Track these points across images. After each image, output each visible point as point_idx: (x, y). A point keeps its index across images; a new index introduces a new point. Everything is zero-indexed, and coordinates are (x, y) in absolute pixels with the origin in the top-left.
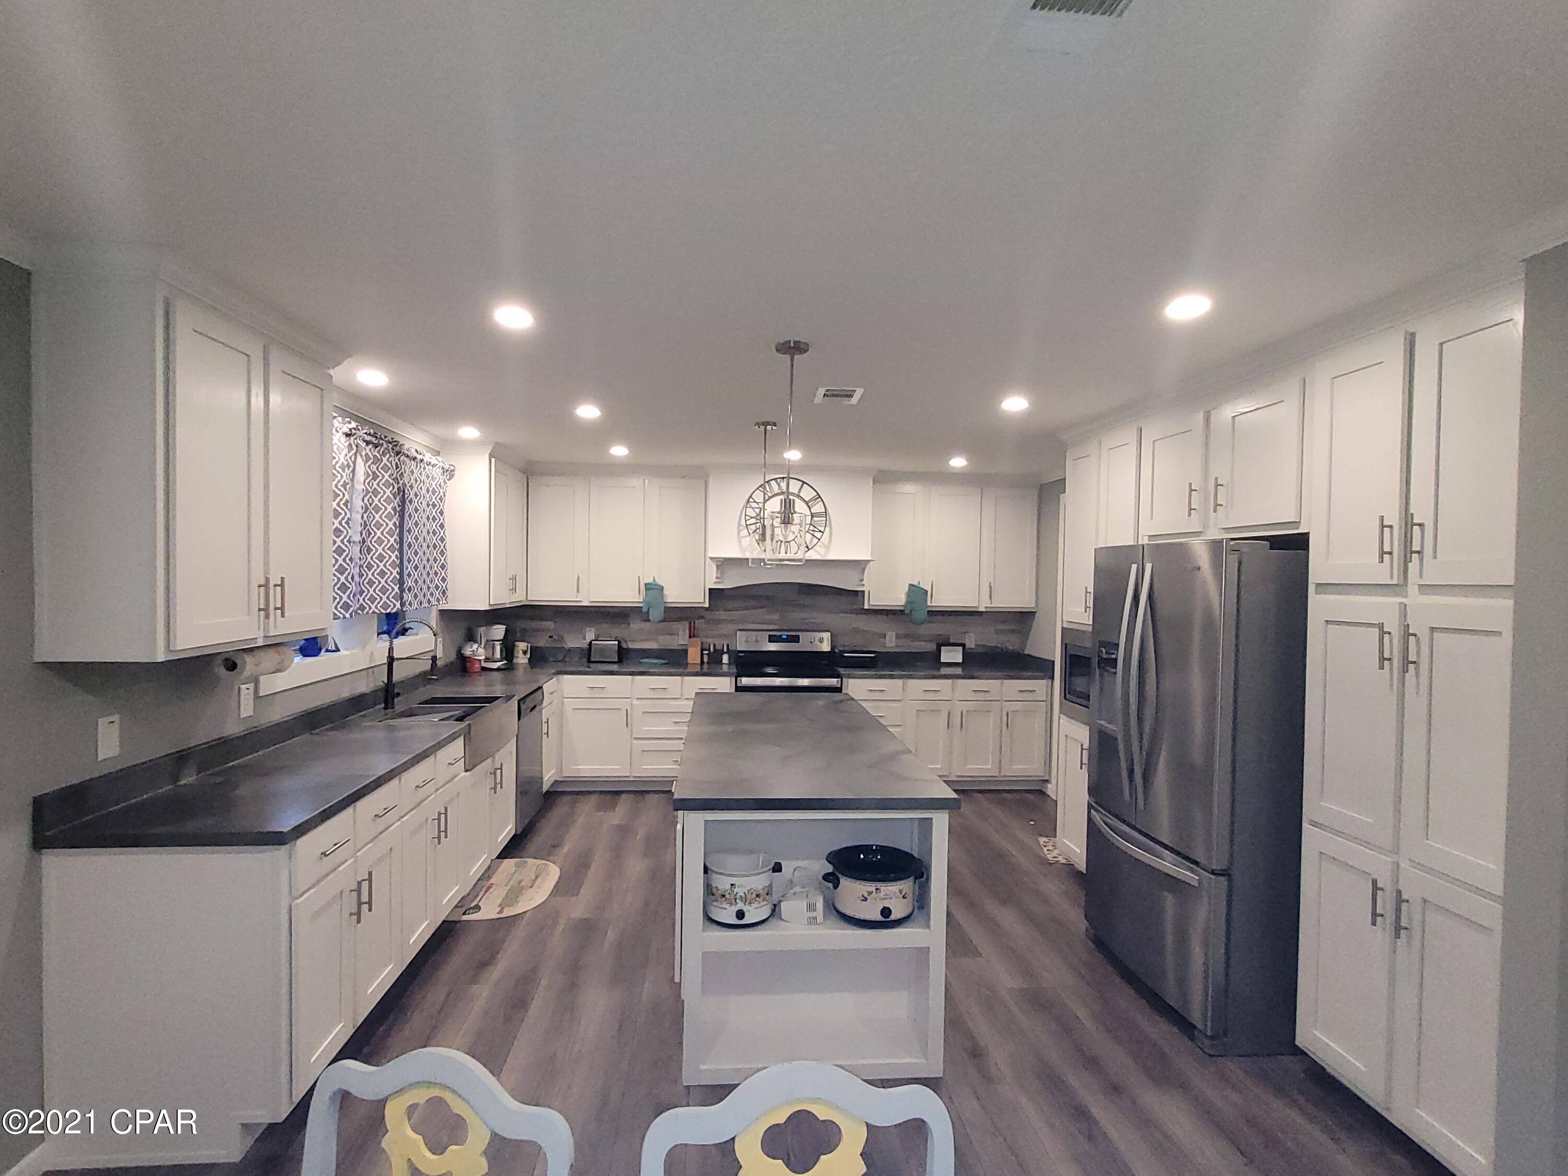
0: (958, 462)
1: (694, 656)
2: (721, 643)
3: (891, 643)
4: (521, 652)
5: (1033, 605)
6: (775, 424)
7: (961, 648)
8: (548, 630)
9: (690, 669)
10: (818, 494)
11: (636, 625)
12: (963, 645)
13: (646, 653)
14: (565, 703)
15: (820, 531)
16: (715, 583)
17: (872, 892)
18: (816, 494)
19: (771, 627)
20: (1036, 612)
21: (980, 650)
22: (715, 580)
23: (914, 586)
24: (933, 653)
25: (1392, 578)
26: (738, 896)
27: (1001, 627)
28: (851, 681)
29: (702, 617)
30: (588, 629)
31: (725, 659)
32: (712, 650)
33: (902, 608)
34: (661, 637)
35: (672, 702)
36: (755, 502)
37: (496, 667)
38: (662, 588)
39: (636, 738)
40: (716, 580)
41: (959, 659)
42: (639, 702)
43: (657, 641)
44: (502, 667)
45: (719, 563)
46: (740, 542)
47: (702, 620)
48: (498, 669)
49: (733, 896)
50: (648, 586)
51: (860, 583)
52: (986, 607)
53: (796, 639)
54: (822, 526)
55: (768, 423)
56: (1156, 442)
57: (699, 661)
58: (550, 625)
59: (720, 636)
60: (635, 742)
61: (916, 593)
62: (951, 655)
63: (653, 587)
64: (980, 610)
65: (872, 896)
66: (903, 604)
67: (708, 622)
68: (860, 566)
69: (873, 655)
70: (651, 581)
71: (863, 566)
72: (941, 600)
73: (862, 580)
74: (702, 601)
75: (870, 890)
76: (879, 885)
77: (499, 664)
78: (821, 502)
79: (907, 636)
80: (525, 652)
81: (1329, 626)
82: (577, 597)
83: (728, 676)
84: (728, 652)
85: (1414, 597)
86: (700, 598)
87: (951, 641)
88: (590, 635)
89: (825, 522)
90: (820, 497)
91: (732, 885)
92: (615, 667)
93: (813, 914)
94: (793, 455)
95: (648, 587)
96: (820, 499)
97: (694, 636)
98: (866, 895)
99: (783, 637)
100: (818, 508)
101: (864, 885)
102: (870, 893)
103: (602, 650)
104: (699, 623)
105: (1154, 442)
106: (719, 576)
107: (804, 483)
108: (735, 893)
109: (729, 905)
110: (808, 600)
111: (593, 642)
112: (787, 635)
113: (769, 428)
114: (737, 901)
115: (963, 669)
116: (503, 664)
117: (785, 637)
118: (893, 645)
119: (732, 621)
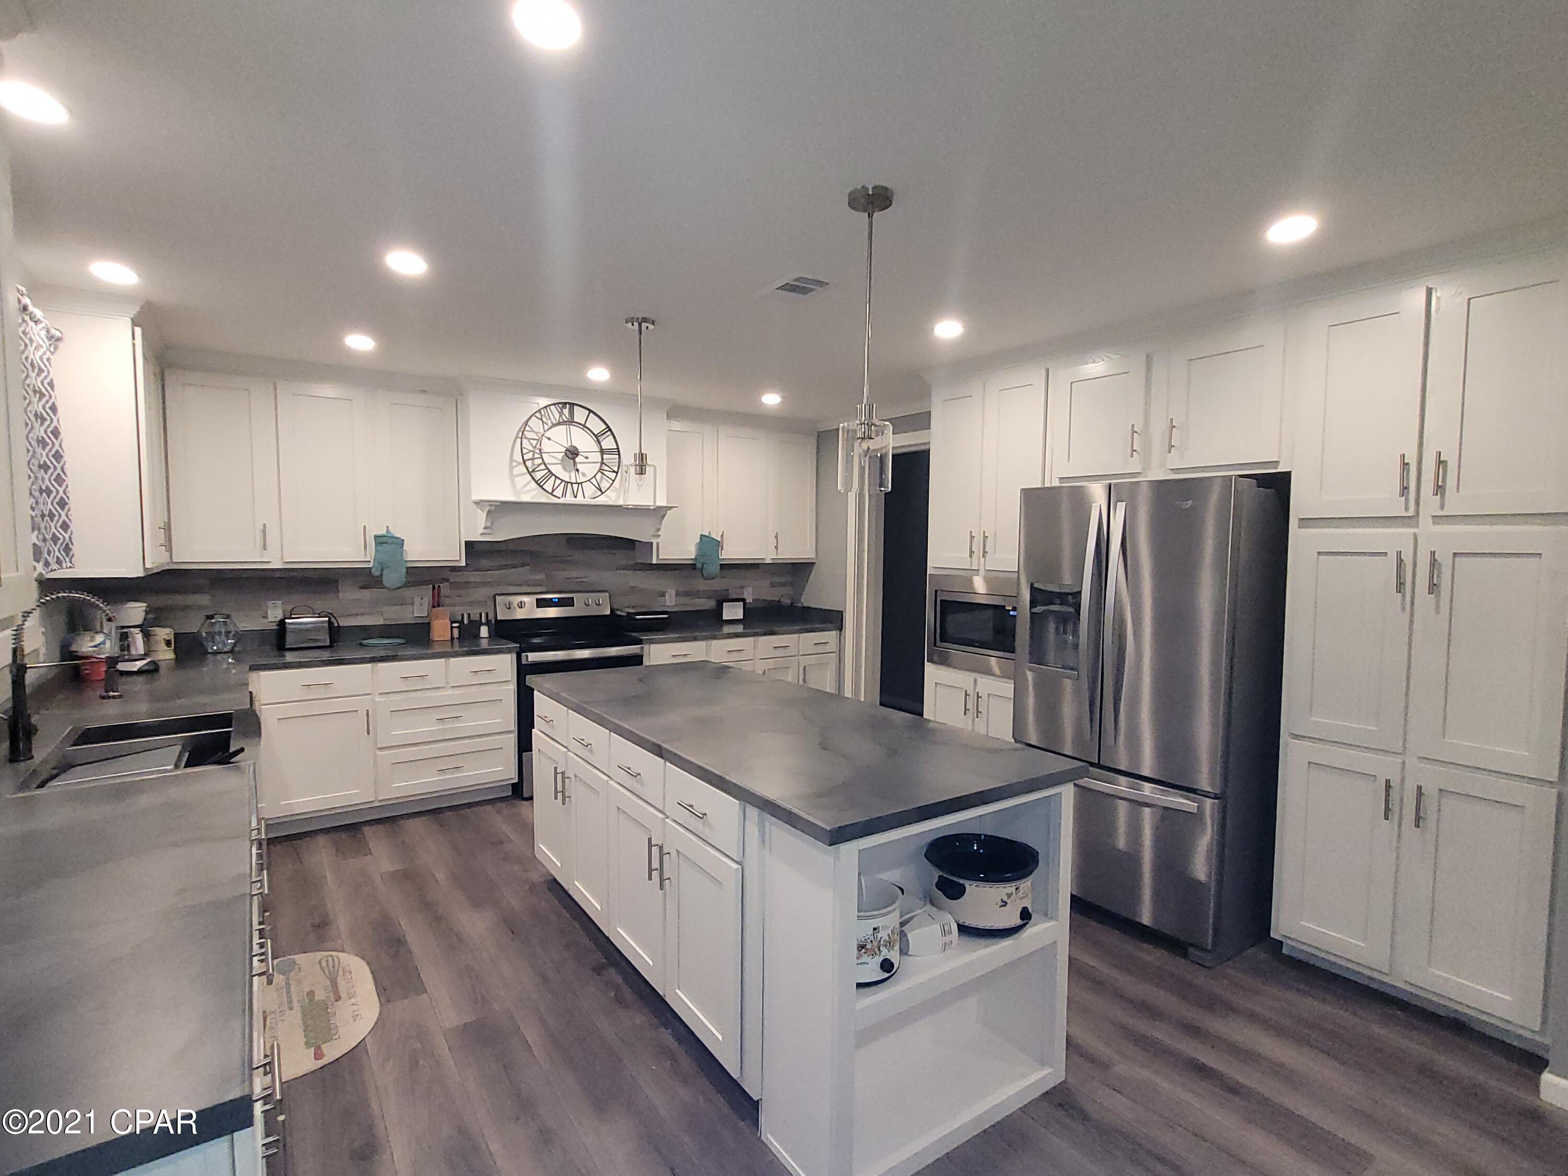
0: (771, 399)
1: (441, 629)
2: (475, 612)
3: (671, 601)
4: (163, 644)
5: (814, 556)
6: (653, 323)
7: (742, 603)
8: (200, 608)
9: (437, 649)
10: (608, 427)
11: (349, 594)
12: (743, 600)
13: (366, 632)
14: (263, 710)
15: (614, 472)
16: (482, 534)
17: (1012, 894)
18: (605, 427)
19: (539, 589)
20: (815, 563)
21: (760, 605)
22: (481, 531)
23: (705, 536)
24: (713, 610)
25: (1407, 509)
26: (882, 942)
27: (777, 579)
28: (653, 646)
29: (447, 580)
30: (270, 603)
31: (484, 631)
32: (466, 622)
33: (691, 562)
34: (385, 609)
35: (434, 694)
36: (533, 431)
37: (135, 669)
38: (400, 543)
39: (380, 749)
40: (485, 531)
41: (740, 616)
42: (383, 699)
43: (382, 614)
44: (146, 668)
45: (493, 508)
46: (513, 481)
47: (446, 584)
48: (140, 672)
49: (875, 944)
50: (379, 540)
51: (656, 533)
52: (772, 559)
53: (569, 602)
54: (615, 466)
55: (645, 320)
56: (1073, 384)
57: (449, 638)
58: (204, 599)
59: (471, 603)
60: (379, 753)
61: (709, 544)
62: (733, 612)
63: (390, 541)
64: (767, 562)
65: (1011, 898)
66: (693, 557)
67: (454, 585)
68: (659, 513)
69: (666, 616)
70: (384, 532)
71: (663, 513)
72: (732, 552)
73: (659, 530)
74: (458, 559)
75: (1009, 892)
76: (1018, 883)
77: (139, 664)
78: (611, 437)
79: (687, 594)
80: (168, 643)
81: (1321, 557)
82: (262, 557)
83: (508, 653)
84: (488, 623)
85: (1426, 526)
86: (455, 555)
87: (731, 597)
88: (275, 613)
89: (617, 460)
90: (610, 430)
91: (875, 929)
92: (325, 655)
93: (947, 939)
94: (599, 374)
95: (381, 541)
96: (609, 433)
97: (439, 605)
98: (1005, 899)
99: (554, 600)
100: (608, 443)
101: (1004, 887)
102: (1009, 895)
103: (304, 630)
104: (445, 588)
105: (1072, 383)
106: (489, 524)
107: (590, 411)
108: (879, 939)
109: (871, 957)
110: (578, 555)
111: (287, 621)
112: (558, 598)
113: (644, 325)
114: (881, 948)
115: (744, 625)
116: (147, 664)
117: (557, 600)
118: (673, 604)
119: (484, 584)
